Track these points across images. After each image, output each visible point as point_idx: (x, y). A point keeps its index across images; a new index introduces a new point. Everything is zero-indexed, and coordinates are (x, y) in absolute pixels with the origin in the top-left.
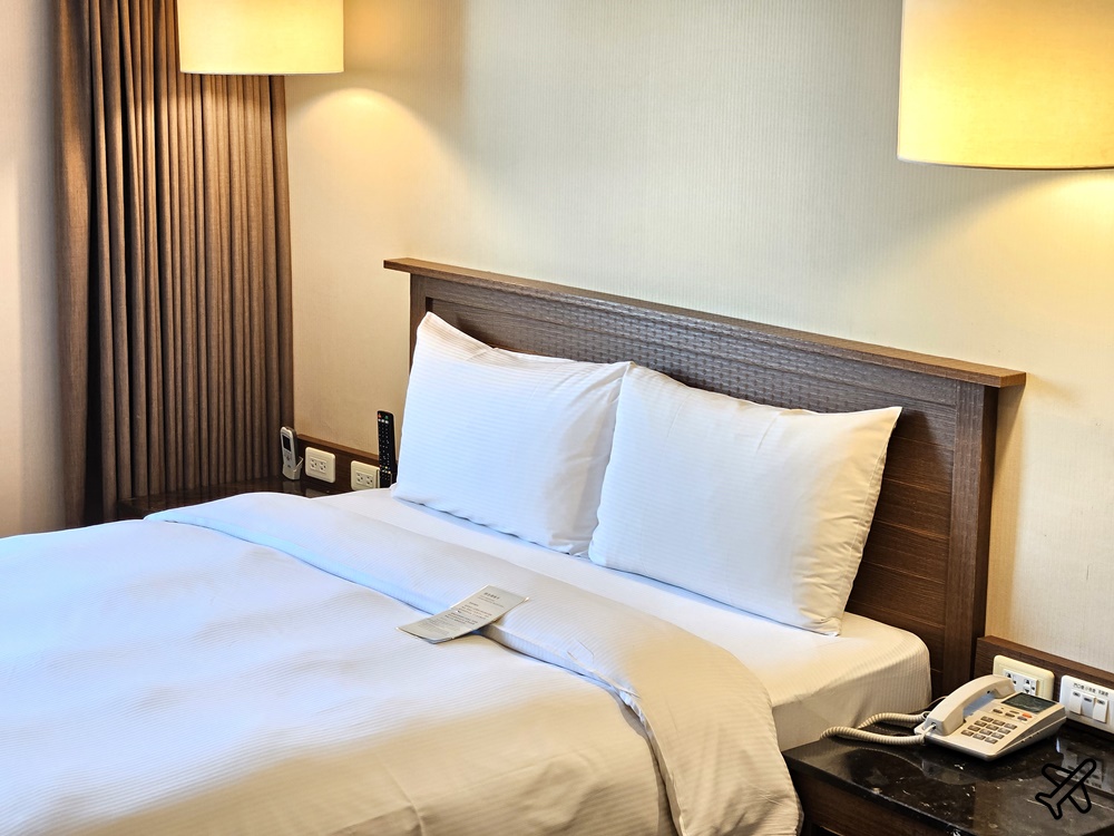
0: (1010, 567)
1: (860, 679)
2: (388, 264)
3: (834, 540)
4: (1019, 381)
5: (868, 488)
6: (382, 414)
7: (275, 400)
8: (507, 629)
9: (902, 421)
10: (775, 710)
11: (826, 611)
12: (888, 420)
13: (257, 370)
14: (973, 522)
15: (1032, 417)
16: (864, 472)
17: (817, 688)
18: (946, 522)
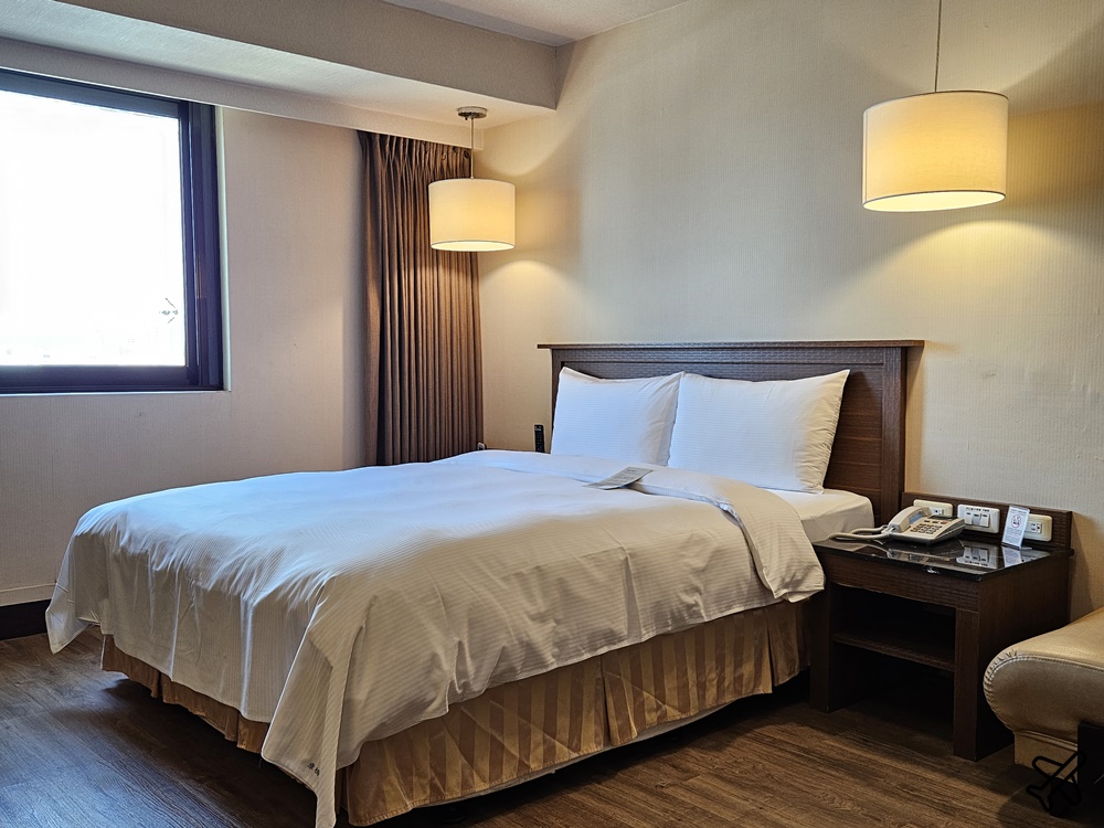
0: (919, 451)
1: (841, 512)
2: (539, 346)
3: (817, 442)
4: (920, 345)
5: (833, 414)
6: (538, 426)
7: (474, 430)
8: (645, 482)
9: (850, 378)
10: (802, 521)
11: (815, 481)
12: (843, 377)
13: (465, 414)
14: (897, 427)
15: (929, 362)
16: (832, 405)
17: (823, 513)
18: (879, 429)
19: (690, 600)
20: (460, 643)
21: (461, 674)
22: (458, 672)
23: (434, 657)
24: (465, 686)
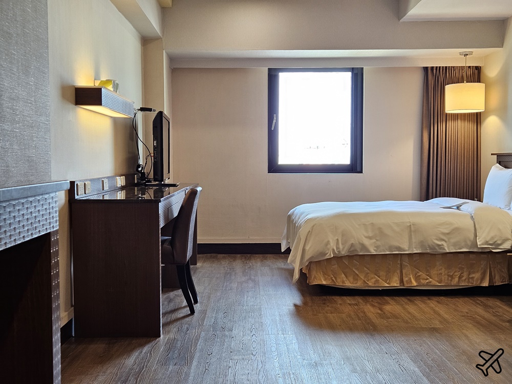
2: (492, 154)
19: (439, 243)
20: (337, 239)
21: (338, 248)
22: (336, 247)
23: (328, 241)
24: (339, 252)
